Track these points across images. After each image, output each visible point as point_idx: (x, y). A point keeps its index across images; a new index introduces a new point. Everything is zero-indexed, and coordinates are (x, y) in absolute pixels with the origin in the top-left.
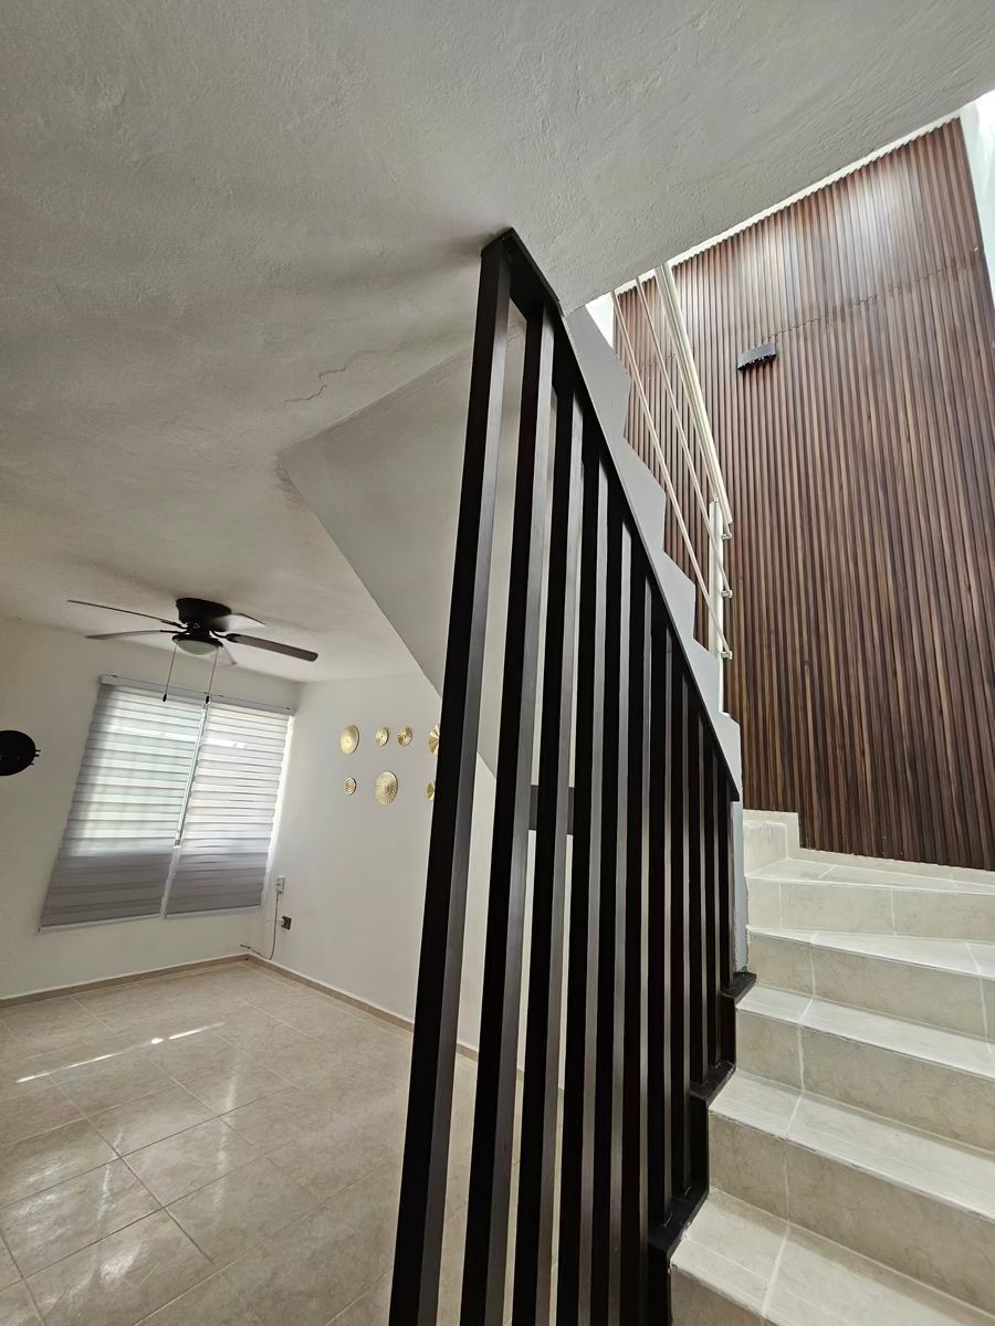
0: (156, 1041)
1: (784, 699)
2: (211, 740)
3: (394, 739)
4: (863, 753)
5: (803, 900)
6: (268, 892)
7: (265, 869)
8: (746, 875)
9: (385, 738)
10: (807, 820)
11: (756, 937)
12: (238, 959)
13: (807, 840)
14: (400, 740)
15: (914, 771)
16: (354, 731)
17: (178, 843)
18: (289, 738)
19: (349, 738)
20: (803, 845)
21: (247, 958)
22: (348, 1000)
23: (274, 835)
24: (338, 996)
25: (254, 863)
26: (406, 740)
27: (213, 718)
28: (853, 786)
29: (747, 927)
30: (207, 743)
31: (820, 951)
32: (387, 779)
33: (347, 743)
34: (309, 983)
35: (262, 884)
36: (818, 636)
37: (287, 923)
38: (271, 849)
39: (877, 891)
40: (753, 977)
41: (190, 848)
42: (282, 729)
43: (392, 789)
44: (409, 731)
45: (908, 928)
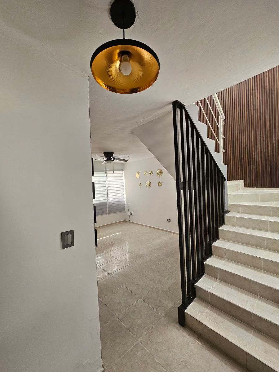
0: (113, 235)
1: (241, 155)
2: (109, 178)
3: (148, 174)
4: (259, 166)
5: (239, 197)
6: (126, 208)
7: (124, 204)
8: (228, 194)
9: (146, 174)
10: (246, 181)
11: (230, 204)
12: (123, 221)
13: (246, 185)
14: (150, 174)
15: (271, 169)
16: (139, 173)
17: (108, 200)
18: (124, 176)
19: (138, 175)
20: (244, 187)
21: (125, 221)
22: (148, 226)
23: (125, 197)
24: (145, 226)
25: (122, 203)
26: (151, 174)
27: (108, 174)
28: (256, 173)
29: (228, 203)
30: (108, 179)
31: (242, 206)
32: (148, 183)
33: (137, 175)
34: (139, 224)
35: (124, 207)
36: (249, 138)
37: (132, 214)
38: (125, 200)
39: (256, 194)
40: (229, 211)
41: (110, 201)
42: (122, 174)
43: (150, 185)
44: (152, 172)
45: (263, 200)
